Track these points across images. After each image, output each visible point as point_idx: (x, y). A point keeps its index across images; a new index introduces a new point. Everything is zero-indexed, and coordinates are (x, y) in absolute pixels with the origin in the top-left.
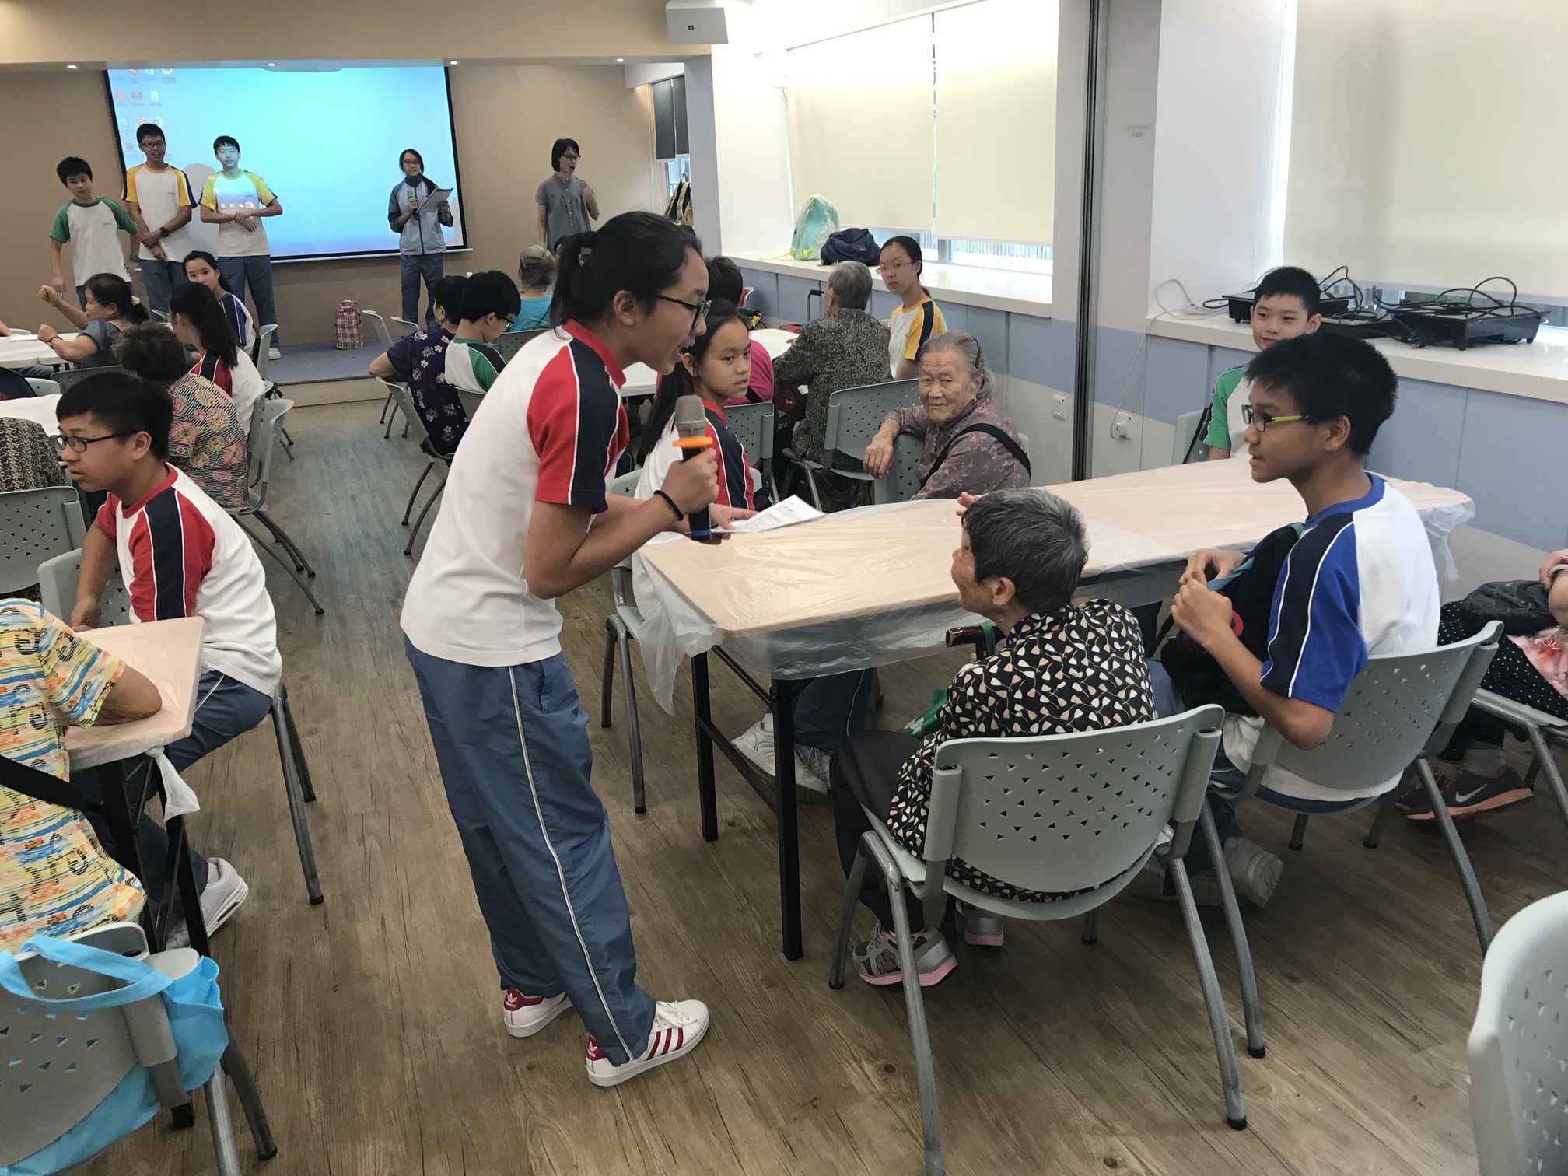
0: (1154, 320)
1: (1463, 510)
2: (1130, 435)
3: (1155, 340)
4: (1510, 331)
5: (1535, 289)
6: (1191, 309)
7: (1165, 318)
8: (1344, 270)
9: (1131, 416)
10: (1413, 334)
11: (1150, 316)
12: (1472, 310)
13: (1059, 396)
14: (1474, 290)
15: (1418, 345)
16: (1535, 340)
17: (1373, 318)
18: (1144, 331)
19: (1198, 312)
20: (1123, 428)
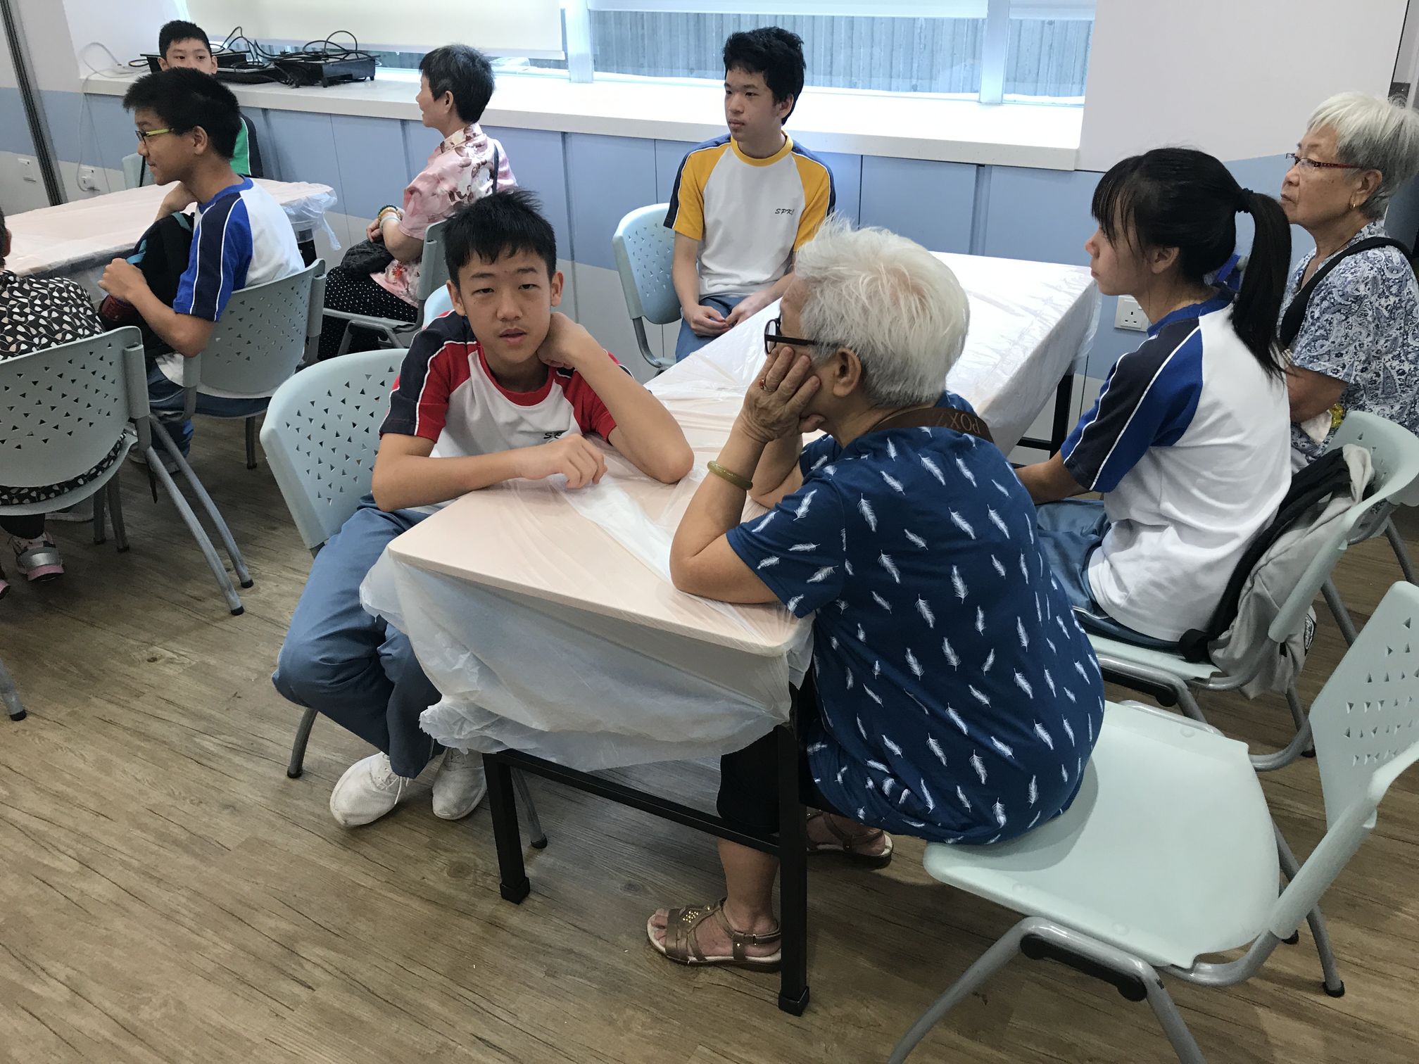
0: (87, 80)
1: (328, 197)
2: (97, 186)
3: (94, 98)
4: (355, 72)
5: (370, 40)
6: (120, 69)
7: (94, 77)
8: (239, 30)
9: (93, 169)
10: (289, 77)
11: (83, 77)
12: (328, 57)
13: (23, 160)
14: (326, 42)
15: (294, 85)
16: (375, 78)
17: (262, 67)
18: (80, 90)
19: (126, 71)
20: (89, 180)
